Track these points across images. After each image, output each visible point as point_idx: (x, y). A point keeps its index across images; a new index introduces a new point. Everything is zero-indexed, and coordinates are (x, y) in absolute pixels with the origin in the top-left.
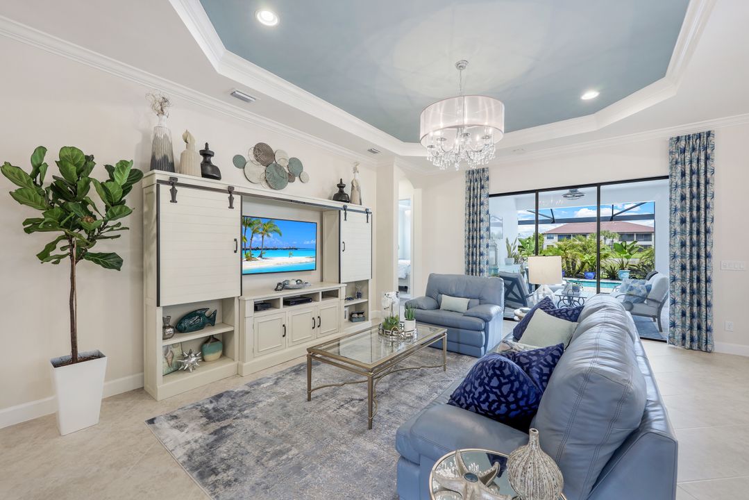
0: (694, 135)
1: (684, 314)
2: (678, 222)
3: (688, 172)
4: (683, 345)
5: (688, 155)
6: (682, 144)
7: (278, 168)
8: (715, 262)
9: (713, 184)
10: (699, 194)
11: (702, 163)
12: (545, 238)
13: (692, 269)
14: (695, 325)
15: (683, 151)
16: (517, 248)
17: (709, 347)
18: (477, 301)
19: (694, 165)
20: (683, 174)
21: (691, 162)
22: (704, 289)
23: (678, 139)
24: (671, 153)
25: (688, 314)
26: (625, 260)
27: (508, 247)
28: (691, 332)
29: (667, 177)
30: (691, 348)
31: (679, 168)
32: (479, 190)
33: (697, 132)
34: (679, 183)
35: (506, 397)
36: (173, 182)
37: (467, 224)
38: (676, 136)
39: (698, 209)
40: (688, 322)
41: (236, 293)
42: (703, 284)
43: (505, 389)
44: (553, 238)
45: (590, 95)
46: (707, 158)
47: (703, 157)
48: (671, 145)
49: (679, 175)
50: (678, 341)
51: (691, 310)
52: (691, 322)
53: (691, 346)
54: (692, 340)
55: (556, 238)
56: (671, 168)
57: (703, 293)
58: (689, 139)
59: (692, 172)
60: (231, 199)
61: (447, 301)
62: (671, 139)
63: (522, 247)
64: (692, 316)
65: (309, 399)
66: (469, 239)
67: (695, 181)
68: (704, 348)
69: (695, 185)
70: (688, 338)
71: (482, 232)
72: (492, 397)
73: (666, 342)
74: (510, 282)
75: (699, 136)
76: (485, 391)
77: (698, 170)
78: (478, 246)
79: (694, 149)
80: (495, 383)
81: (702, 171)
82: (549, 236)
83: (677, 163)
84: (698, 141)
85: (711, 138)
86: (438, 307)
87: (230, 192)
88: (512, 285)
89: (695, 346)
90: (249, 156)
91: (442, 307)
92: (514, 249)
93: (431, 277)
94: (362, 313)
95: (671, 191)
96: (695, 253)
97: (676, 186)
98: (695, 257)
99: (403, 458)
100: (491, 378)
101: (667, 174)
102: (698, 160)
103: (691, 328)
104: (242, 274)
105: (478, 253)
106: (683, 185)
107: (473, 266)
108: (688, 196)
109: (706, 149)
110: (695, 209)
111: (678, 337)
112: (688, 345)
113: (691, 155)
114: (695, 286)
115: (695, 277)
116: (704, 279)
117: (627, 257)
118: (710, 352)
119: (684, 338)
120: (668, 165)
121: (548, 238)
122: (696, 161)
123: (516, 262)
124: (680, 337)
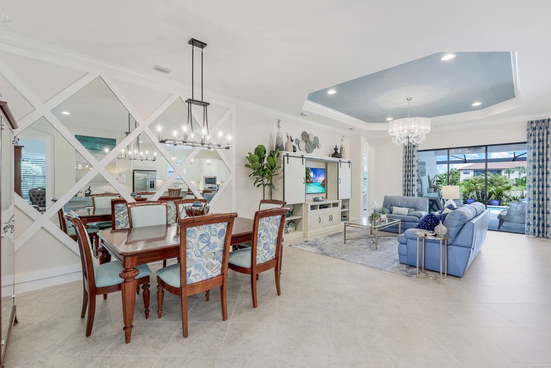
0: (541, 120)
1: (534, 218)
2: (532, 168)
3: (537, 140)
4: (534, 235)
5: (537, 131)
6: (534, 125)
7: (310, 142)
10: (543, 152)
11: (545, 136)
12: (462, 173)
13: (539, 193)
14: (541, 224)
15: (535, 129)
16: (435, 182)
17: (548, 235)
18: (414, 209)
19: (541, 137)
20: (535, 142)
21: (539, 135)
22: (545, 204)
23: (532, 122)
24: (528, 130)
25: (537, 218)
26: (525, 192)
27: (429, 181)
28: (539, 228)
29: (525, 143)
30: (538, 236)
31: (532, 138)
32: (412, 148)
33: (543, 119)
34: (532, 146)
35: (433, 224)
36: (287, 155)
37: (404, 168)
39: (543, 161)
40: (537, 222)
41: (304, 202)
42: (545, 202)
43: (433, 222)
44: (469, 173)
45: (477, 104)
46: (548, 133)
47: (545, 133)
48: (528, 125)
49: (532, 142)
50: (531, 233)
51: (539, 215)
53: (538, 235)
54: (539, 232)
55: (472, 173)
56: (528, 138)
57: (545, 206)
58: (538, 122)
59: (540, 141)
60: (303, 160)
61: (396, 209)
62: (528, 122)
63: (440, 181)
64: (539, 219)
65: (345, 243)
66: (405, 176)
67: (541, 145)
68: (545, 236)
69: (541, 147)
70: (537, 231)
71: (414, 173)
72: (429, 224)
73: (524, 234)
74: (431, 203)
75: (544, 121)
76: (427, 223)
77: (543, 139)
78: (411, 181)
79: (541, 128)
80: (430, 220)
81: (545, 140)
82: (465, 171)
83: (531, 135)
84: (543, 124)
86: (391, 213)
87: (302, 158)
88: (433, 204)
89: (541, 235)
90: (300, 139)
91: (393, 212)
92: (434, 182)
93: (385, 198)
94: (346, 217)
96: (541, 185)
97: (531, 148)
98: (541, 187)
99: (401, 243)
100: (428, 219)
101: (526, 141)
102: (543, 134)
103: (538, 225)
104: (306, 194)
105: (411, 185)
106: (534, 148)
107: (407, 191)
108: (537, 153)
109: (547, 128)
110: (541, 160)
111: (531, 231)
112: (537, 235)
113: (539, 131)
114: (541, 202)
115: (541, 198)
116: (545, 199)
118: (549, 238)
120: (526, 136)
121: (464, 173)
123: (435, 191)
124: (533, 231)
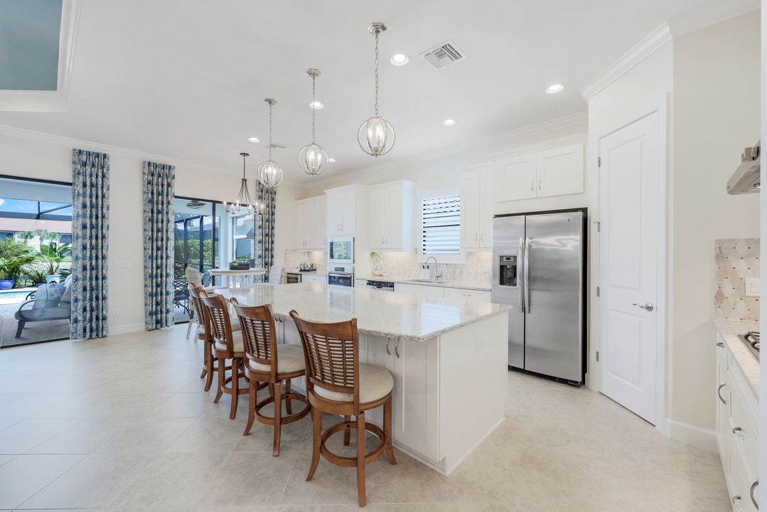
0: (94, 153)
1: (85, 310)
2: (80, 227)
3: (88, 184)
4: (85, 337)
5: (88, 169)
8: (110, 262)
9: (108, 199)
10: (97, 204)
11: (100, 179)
13: (92, 269)
14: (94, 317)
15: (85, 164)
17: (104, 332)
19: (94, 179)
20: (85, 185)
21: (91, 176)
22: (101, 286)
23: (80, 152)
24: (74, 162)
25: (88, 309)
26: (55, 264)
28: (91, 324)
29: (70, 184)
30: (91, 338)
31: (81, 178)
33: (96, 151)
34: (81, 192)
38: (79, 149)
39: (97, 217)
40: (88, 315)
46: (103, 176)
47: (100, 174)
48: (74, 155)
49: (81, 184)
50: (79, 335)
51: (91, 304)
52: (91, 316)
53: (91, 336)
54: (91, 330)
56: (74, 177)
57: (100, 288)
58: (90, 155)
62: (74, 150)
64: (92, 310)
67: (94, 193)
68: (100, 335)
69: (94, 196)
70: (88, 330)
73: (69, 338)
75: (98, 155)
77: (97, 184)
79: (93, 165)
81: (100, 186)
83: (79, 173)
84: (97, 159)
85: (106, 160)
89: (94, 334)
95: (74, 198)
96: (94, 255)
97: (79, 195)
98: (94, 258)
101: (71, 182)
102: (97, 176)
103: (91, 320)
106: (84, 196)
108: (88, 205)
109: (103, 168)
110: (94, 217)
111: (80, 331)
112: (88, 336)
113: (91, 169)
114: (94, 283)
115: (94, 276)
116: (101, 277)
117: (58, 261)
118: (105, 337)
119: (85, 330)
120: (71, 174)
122: (95, 176)
124: (82, 331)
